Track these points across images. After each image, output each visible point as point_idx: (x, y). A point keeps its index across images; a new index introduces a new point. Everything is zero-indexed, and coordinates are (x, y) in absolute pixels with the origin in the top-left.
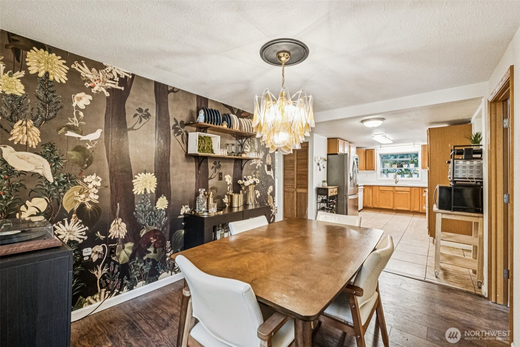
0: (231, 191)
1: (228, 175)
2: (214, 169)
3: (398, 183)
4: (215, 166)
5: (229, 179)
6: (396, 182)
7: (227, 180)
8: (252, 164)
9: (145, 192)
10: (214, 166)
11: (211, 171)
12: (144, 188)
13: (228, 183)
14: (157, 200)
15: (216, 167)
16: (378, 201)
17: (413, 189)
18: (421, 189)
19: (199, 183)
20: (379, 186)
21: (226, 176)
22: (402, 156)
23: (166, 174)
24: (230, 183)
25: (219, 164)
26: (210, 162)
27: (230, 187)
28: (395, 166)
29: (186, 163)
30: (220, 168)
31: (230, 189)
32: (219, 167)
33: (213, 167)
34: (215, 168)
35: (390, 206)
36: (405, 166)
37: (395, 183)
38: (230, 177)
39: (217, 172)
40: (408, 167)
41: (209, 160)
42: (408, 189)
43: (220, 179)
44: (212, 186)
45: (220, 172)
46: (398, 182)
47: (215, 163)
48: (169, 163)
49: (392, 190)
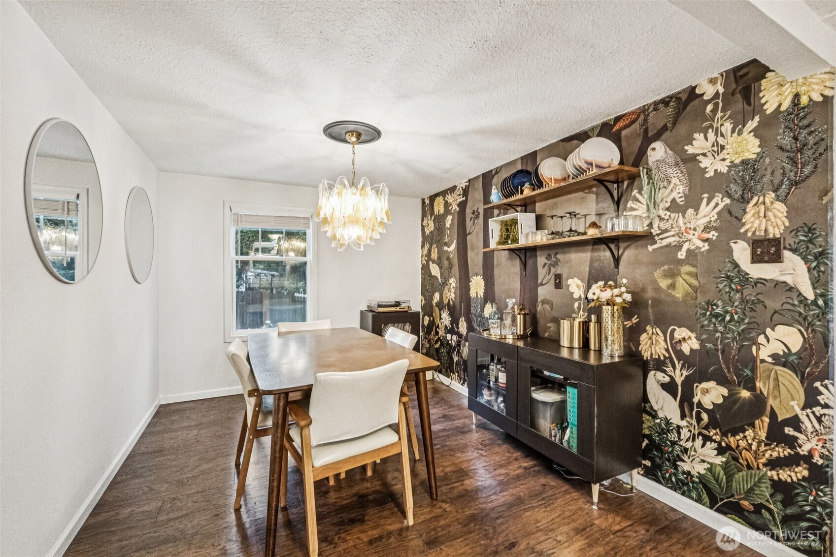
0: (581, 313)
1: (576, 280)
2: (547, 267)
4: (549, 262)
5: (578, 286)
7: (573, 288)
8: (655, 246)
9: (477, 297)
10: (546, 261)
11: (542, 272)
12: (476, 291)
13: (576, 296)
14: (484, 306)
15: (550, 264)
19: (524, 292)
21: (570, 282)
23: (491, 277)
24: (580, 296)
25: (556, 258)
26: (541, 256)
27: (580, 304)
29: (510, 262)
30: (557, 265)
31: (579, 308)
32: (555, 264)
33: (545, 265)
34: (549, 266)
38: (579, 282)
39: (552, 272)
41: (538, 253)
43: (558, 285)
44: (543, 298)
45: (558, 272)
47: (548, 257)
48: (493, 264)
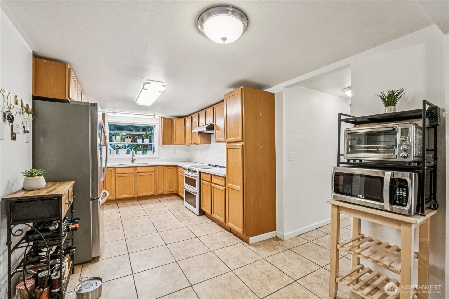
3: (135, 162)
6: (133, 161)
16: (114, 188)
17: (157, 168)
18: (165, 167)
20: (115, 168)
22: (137, 128)
28: (128, 141)
35: (130, 194)
36: (139, 141)
37: (131, 163)
40: (142, 142)
42: (152, 169)
46: (135, 160)
49: (133, 172)
